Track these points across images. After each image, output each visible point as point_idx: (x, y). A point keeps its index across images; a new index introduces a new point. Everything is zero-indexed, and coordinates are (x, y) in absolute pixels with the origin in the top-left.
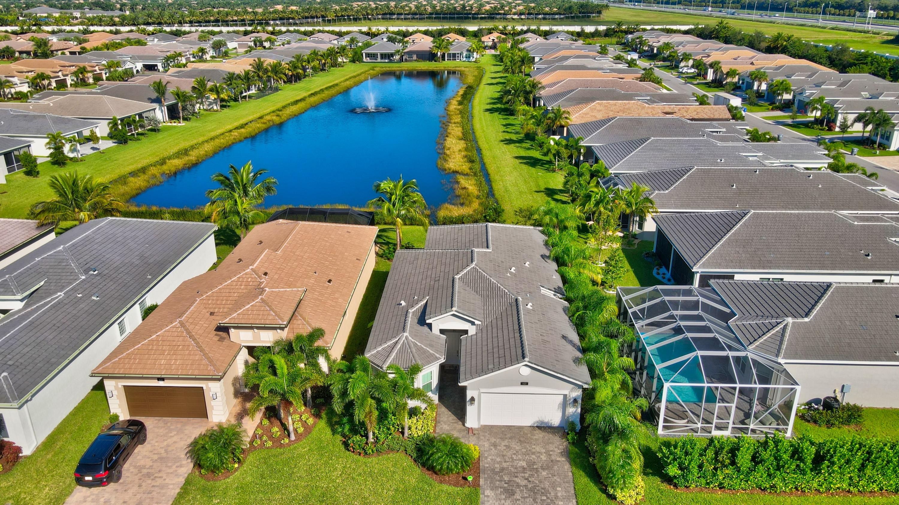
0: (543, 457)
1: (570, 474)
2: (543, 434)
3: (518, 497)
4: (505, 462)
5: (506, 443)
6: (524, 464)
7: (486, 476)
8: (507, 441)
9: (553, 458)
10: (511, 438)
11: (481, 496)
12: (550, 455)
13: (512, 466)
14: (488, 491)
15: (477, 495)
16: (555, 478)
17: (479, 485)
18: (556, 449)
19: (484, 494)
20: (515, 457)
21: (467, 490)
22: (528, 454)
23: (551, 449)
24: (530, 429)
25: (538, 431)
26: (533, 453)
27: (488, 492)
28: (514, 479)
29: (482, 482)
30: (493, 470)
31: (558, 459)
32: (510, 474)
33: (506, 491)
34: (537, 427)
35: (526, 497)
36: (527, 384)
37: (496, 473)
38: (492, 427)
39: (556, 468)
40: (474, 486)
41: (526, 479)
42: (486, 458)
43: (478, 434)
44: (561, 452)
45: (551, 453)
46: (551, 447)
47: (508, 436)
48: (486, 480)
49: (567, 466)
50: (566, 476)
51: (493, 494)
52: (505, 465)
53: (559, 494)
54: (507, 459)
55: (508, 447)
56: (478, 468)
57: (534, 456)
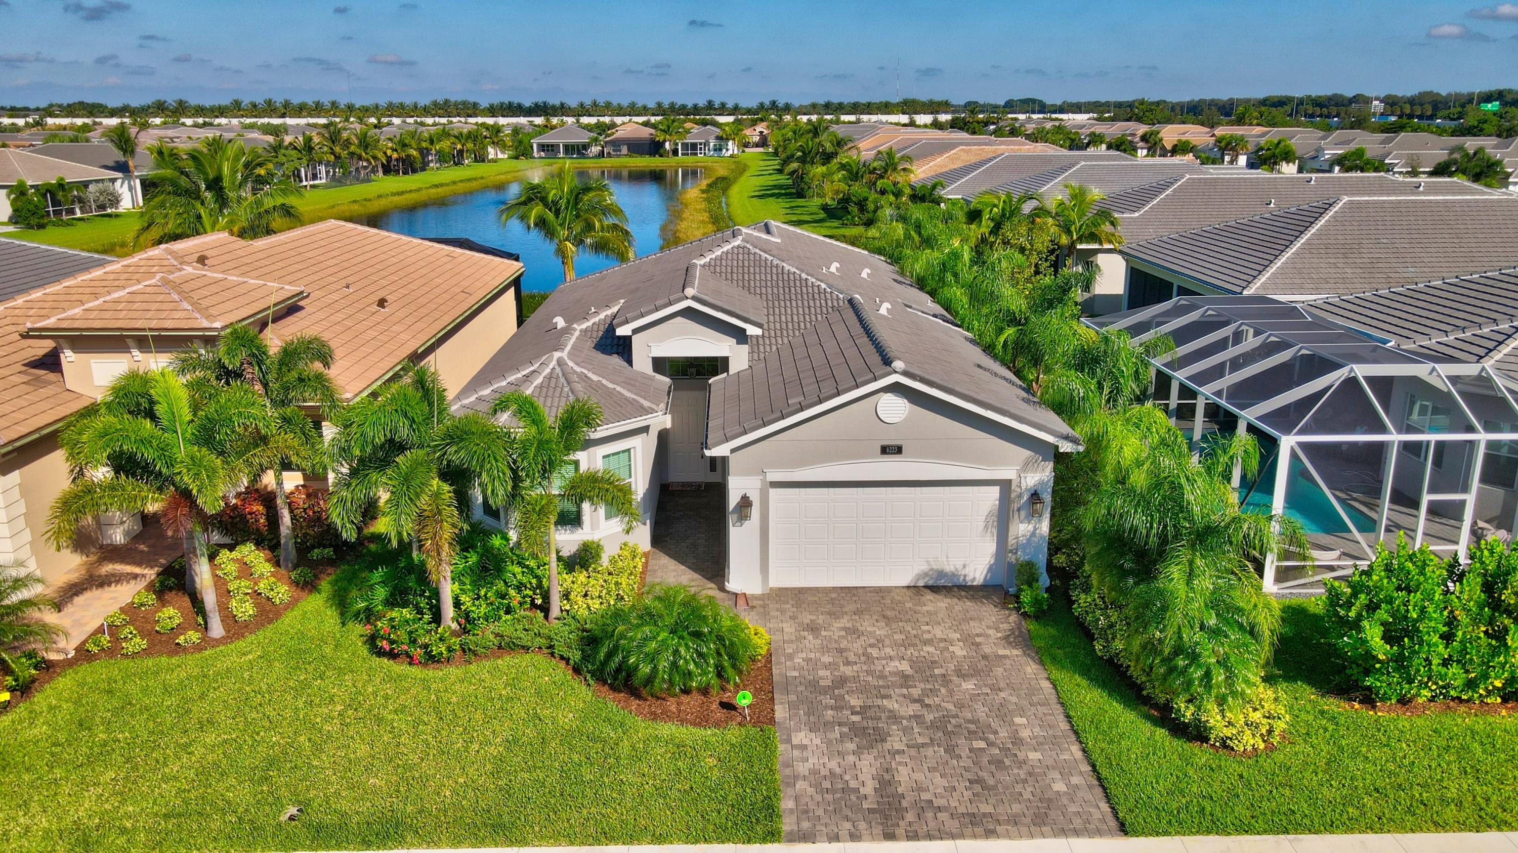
0: (959, 650)
1: (1046, 684)
2: (949, 600)
3: (897, 746)
4: (848, 663)
5: (844, 622)
6: (905, 667)
7: (793, 697)
8: (846, 618)
9: (987, 650)
10: (858, 612)
11: (781, 747)
12: (978, 645)
13: (869, 672)
14: (802, 735)
15: (768, 745)
16: (1002, 695)
17: (772, 721)
18: (991, 632)
19: (789, 741)
20: (874, 652)
21: (734, 733)
22: (914, 645)
23: (978, 631)
24: (909, 593)
25: (929, 596)
26: (926, 642)
27: (801, 737)
28: (879, 702)
29: (780, 712)
30: (814, 685)
31: (1001, 652)
32: (864, 690)
33: (857, 731)
34: (926, 587)
35: (923, 745)
36: (899, 450)
37: (825, 691)
38: (801, 591)
39: (999, 671)
40: (757, 723)
41: (915, 701)
42: (790, 657)
43: (764, 606)
44: (1006, 638)
45: (978, 640)
46: (975, 627)
47: (852, 607)
48: (792, 706)
49: (1031, 668)
50: (1033, 691)
51: (818, 741)
52: (848, 671)
53: (1025, 734)
54: (852, 658)
55: (853, 632)
56: (770, 680)
57: (931, 649)
